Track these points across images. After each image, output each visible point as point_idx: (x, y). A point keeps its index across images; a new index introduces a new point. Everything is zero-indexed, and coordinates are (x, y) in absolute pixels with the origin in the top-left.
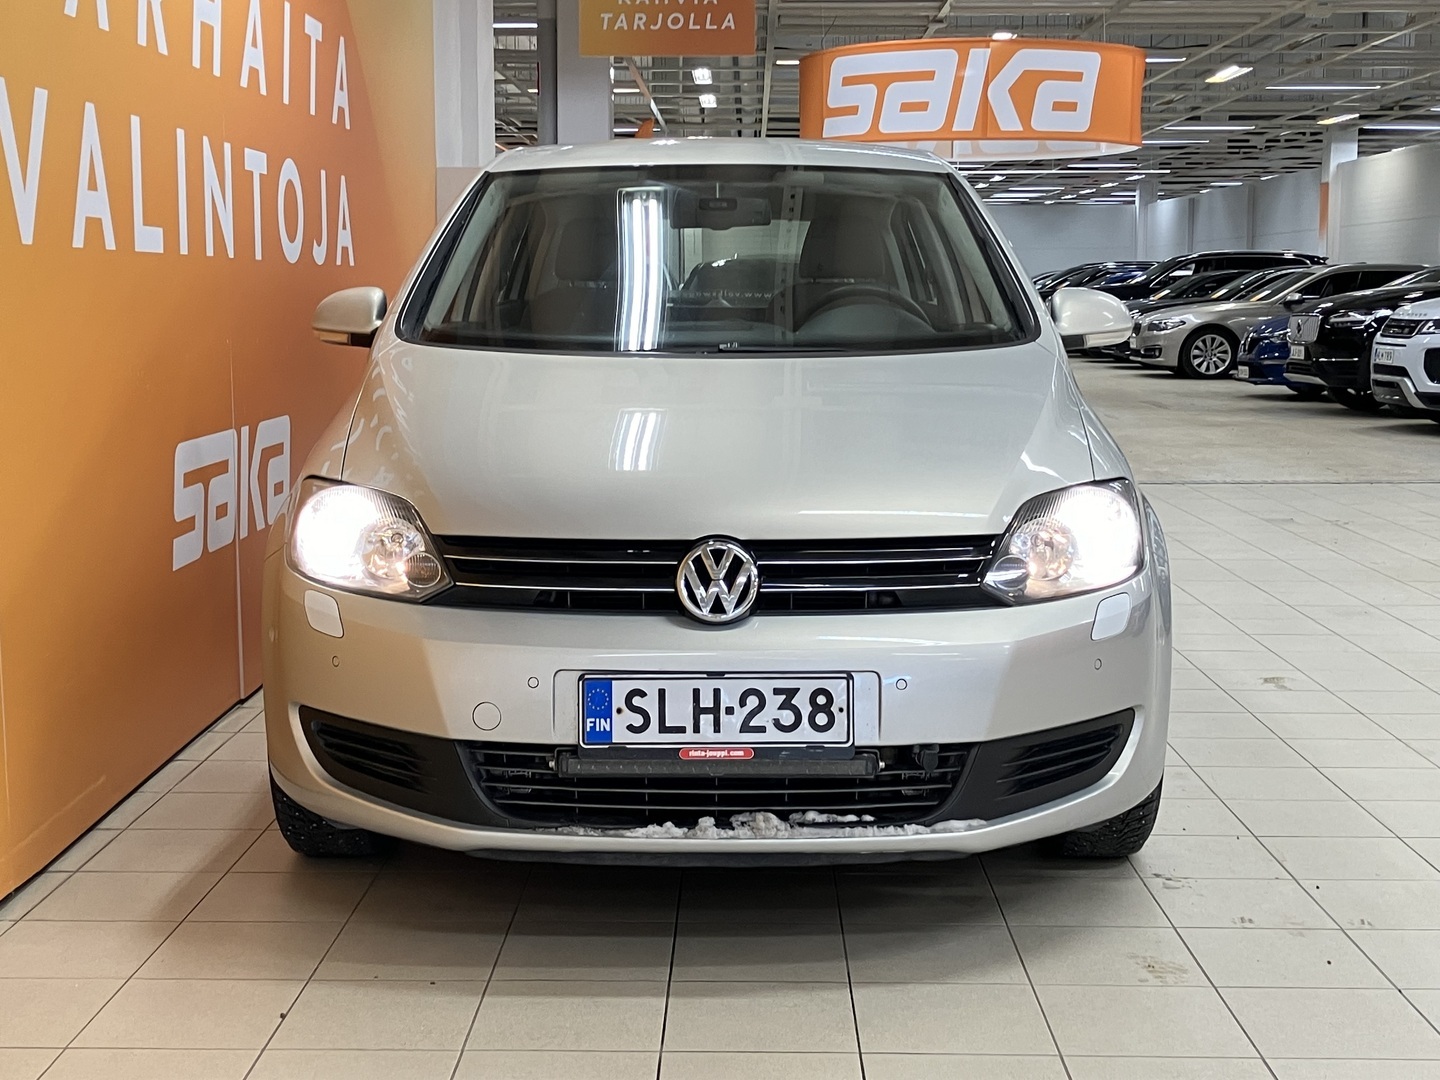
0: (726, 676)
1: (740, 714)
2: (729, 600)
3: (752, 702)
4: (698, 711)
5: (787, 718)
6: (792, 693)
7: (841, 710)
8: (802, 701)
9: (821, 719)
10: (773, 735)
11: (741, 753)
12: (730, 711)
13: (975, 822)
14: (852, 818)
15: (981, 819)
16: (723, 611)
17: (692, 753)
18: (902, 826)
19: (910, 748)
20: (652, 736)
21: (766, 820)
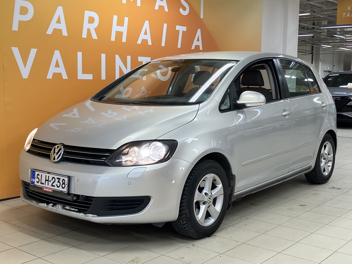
0: (50, 173)
1: (52, 182)
2: (56, 157)
3: (54, 180)
4: (46, 180)
5: (59, 184)
6: (59, 179)
7: (66, 184)
8: (61, 181)
9: (63, 186)
10: (56, 188)
11: (51, 191)
12: (50, 181)
13: (95, 216)
14: (74, 209)
15: (97, 215)
16: (55, 160)
17: (45, 189)
18: (80, 213)
19: (80, 195)
20: (39, 184)
21: (58, 206)
